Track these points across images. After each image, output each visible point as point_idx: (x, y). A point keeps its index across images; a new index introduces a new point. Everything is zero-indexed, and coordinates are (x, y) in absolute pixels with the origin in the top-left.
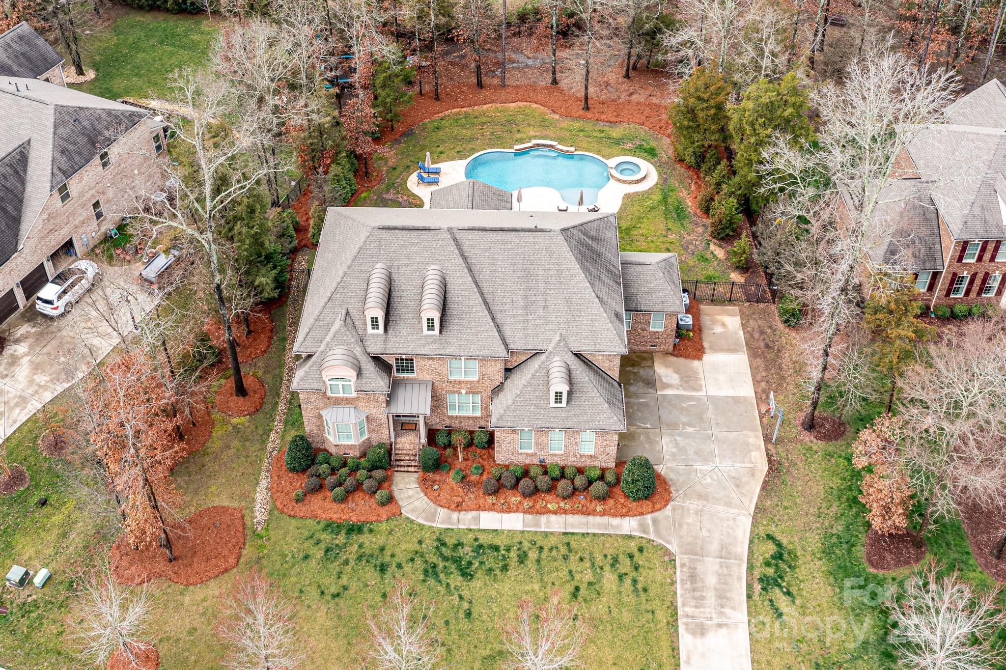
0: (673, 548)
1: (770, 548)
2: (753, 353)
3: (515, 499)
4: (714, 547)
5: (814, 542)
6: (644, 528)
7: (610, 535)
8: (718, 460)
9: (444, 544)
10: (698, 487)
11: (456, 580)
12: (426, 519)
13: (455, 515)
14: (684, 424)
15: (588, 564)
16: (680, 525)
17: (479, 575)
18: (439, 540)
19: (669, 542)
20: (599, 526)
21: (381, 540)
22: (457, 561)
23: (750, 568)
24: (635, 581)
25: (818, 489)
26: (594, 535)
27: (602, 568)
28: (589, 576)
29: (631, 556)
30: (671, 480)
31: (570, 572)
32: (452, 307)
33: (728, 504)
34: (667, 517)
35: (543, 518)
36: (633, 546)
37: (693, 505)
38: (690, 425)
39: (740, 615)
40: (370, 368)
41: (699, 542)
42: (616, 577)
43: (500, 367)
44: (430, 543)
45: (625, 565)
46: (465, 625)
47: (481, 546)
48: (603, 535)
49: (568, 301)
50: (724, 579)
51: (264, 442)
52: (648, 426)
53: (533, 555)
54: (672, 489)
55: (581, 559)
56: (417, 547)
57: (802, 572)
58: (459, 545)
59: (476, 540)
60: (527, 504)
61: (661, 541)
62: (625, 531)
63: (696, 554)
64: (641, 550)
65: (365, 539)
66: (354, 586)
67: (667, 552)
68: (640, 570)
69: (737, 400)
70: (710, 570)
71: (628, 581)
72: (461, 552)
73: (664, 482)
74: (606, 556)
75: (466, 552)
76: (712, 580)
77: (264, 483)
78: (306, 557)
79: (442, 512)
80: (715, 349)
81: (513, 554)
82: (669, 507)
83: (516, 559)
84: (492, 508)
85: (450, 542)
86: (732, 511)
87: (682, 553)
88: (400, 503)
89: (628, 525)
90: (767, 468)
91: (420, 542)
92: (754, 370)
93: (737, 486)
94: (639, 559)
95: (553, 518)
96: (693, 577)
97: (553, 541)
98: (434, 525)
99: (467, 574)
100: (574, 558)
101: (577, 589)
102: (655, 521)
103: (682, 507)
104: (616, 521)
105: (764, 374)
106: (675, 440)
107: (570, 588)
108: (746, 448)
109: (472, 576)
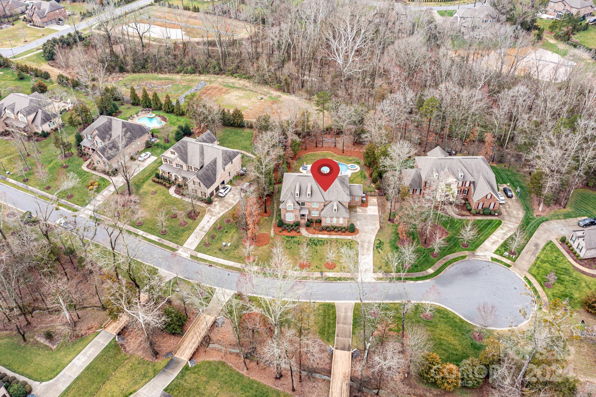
0: (359, 241)
1: (379, 242)
2: (379, 206)
3: (326, 232)
4: (367, 241)
5: (388, 241)
6: (353, 238)
7: (346, 239)
8: (369, 226)
9: (311, 240)
10: (364, 231)
11: (314, 246)
12: (307, 236)
13: (313, 235)
15: (341, 244)
16: (360, 237)
17: (319, 245)
20: (343, 237)
21: (298, 239)
22: (314, 243)
23: (374, 245)
24: (350, 247)
25: (390, 232)
26: (342, 239)
27: (344, 244)
28: (341, 246)
30: (359, 229)
32: (313, 192)
34: (358, 236)
35: (332, 236)
36: (350, 241)
37: (363, 234)
38: (363, 220)
39: (371, 253)
40: (296, 204)
41: (364, 240)
42: (346, 246)
43: (323, 204)
44: (308, 240)
45: (348, 244)
46: (316, 254)
47: (319, 241)
48: (344, 239)
49: (337, 191)
50: (369, 247)
51: (272, 222)
52: (354, 220)
53: (329, 242)
54: (359, 231)
56: (306, 240)
57: (385, 246)
58: (314, 240)
59: (318, 239)
60: (328, 233)
61: (356, 240)
63: (363, 242)
65: (295, 239)
66: (293, 247)
67: (357, 242)
68: (352, 245)
69: (374, 215)
70: (366, 245)
73: (357, 230)
74: (344, 242)
75: (316, 241)
76: (366, 247)
77: (272, 229)
78: (283, 242)
79: (311, 235)
80: (370, 205)
81: (325, 242)
82: (358, 234)
84: (321, 234)
86: (371, 235)
88: (302, 233)
89: (349, 237)
90: (379, 228)
92: (379, 210)
93: (373, 231)
94: (351, 243)
95: (334, 236)
96: (362, 246)
97: (334, 240)
98: (309, 237)
99: (316, 245)
100: (338, 243)
102: (355, 237)
103: (361, 234)
104: (347, 236)
105: (381, 210)
106: (360, 223)
108: (376, 224)
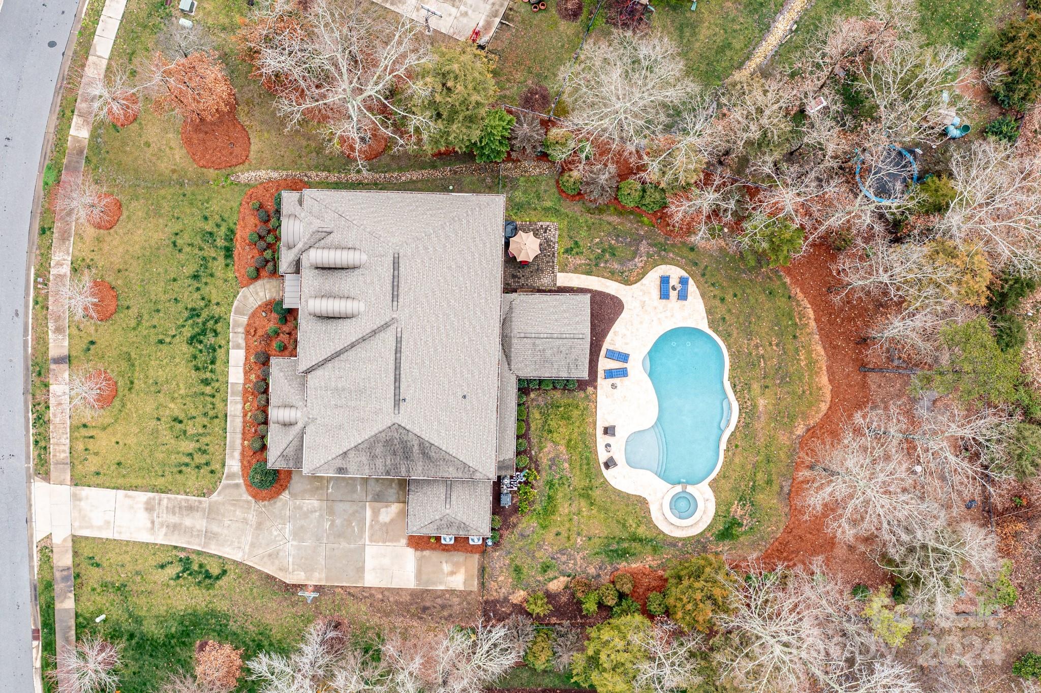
0: (214, 497)
1: (215, 571)
2: (417, 595)
3: (252, 377)
4: (215, 528)
5: (222, 606)
6: (231, 476)
7: (225, 450)
8: (295, 543)
9: (216, 322)
10: (268, 524)
11: (188, 332)
12: (236, 308)
13: (241, 330)
14: (333, 521)
15: (201, 431)
16: (234, 505)
17: (191, 349)
18: (220, 318)
19: (219, 494)
20: (233, 442)
21: (219, 273)
22: (204, 332)
23: (199, 553)
24: (187, 465)
25: (269, 619)
26: (226, 437)
27: (198, 441)
28: (191, 431)
29: (207, 464)
30: (275, 503)
31: (194, 418)
33: (253, 545)
34: (241, 496)
35: (239, 399)
36: (216, 466)
37: (252, 517)
38: (332, 525)
39: (160, 538)
41: (220, 517)
42: (191, 451)
44: (216, 311)
45: (199, 459)
46: (153, 339)
47: (214, 350)
48: (225, 444)
50: (189, 531)
51: (316, 168)
52: (330, 490)
53: (208, 390)
54: (266, 503)
55: (204, 426)
56: (214, 301)
57: (196, 591)
58: (216, 333)
59: (220, 347)
60: (252, 386)
61: (220, 488)
62: (228, 462)
63: (209, 514)
64: (212, 472)
65: (221, 261)
66: (182, 257)
67: (211, 492)
68: (197, 470)
69: (361, 570)
70: (197, 522)
71: (187, 460)
72: (210, 335)
73: (273, 497)
74: (207, 445)
75: (210, 339)
76: (188, 522)
77: (275, 175)
78: (206, 218)
79: (244, 320)
80: (421, 560)
81: (208, 375)
82: (250, 498)
83: (204, 377)
84: (247, 359)
85: (219, 327)
86: (247, 547)
87: (210, 503)
88: (251, 286)
89: (234, 464)
90: (287, 582)
91: (218, 304)
92: (397, 591)
93: (270, 555)
94: (204, 471)
95: (240, 406)
96: (190, 508)
97: (219, 405)
98: (232, 314)
99: (192, 340)
100: (205, 421)
101: (181, 422)
102: (237, 486)
103: (250, 508)
104: (237, 455)
105: (391, 599)
106: (315, 511)
107: (182, 416)
108: (309, 569)
109: (191, 344)
